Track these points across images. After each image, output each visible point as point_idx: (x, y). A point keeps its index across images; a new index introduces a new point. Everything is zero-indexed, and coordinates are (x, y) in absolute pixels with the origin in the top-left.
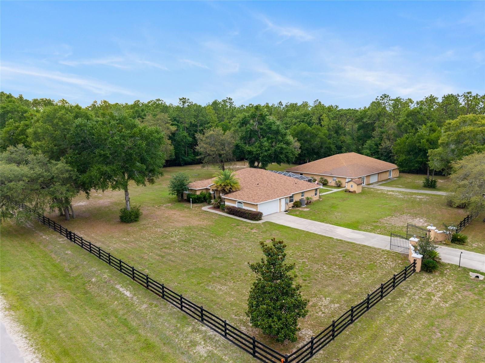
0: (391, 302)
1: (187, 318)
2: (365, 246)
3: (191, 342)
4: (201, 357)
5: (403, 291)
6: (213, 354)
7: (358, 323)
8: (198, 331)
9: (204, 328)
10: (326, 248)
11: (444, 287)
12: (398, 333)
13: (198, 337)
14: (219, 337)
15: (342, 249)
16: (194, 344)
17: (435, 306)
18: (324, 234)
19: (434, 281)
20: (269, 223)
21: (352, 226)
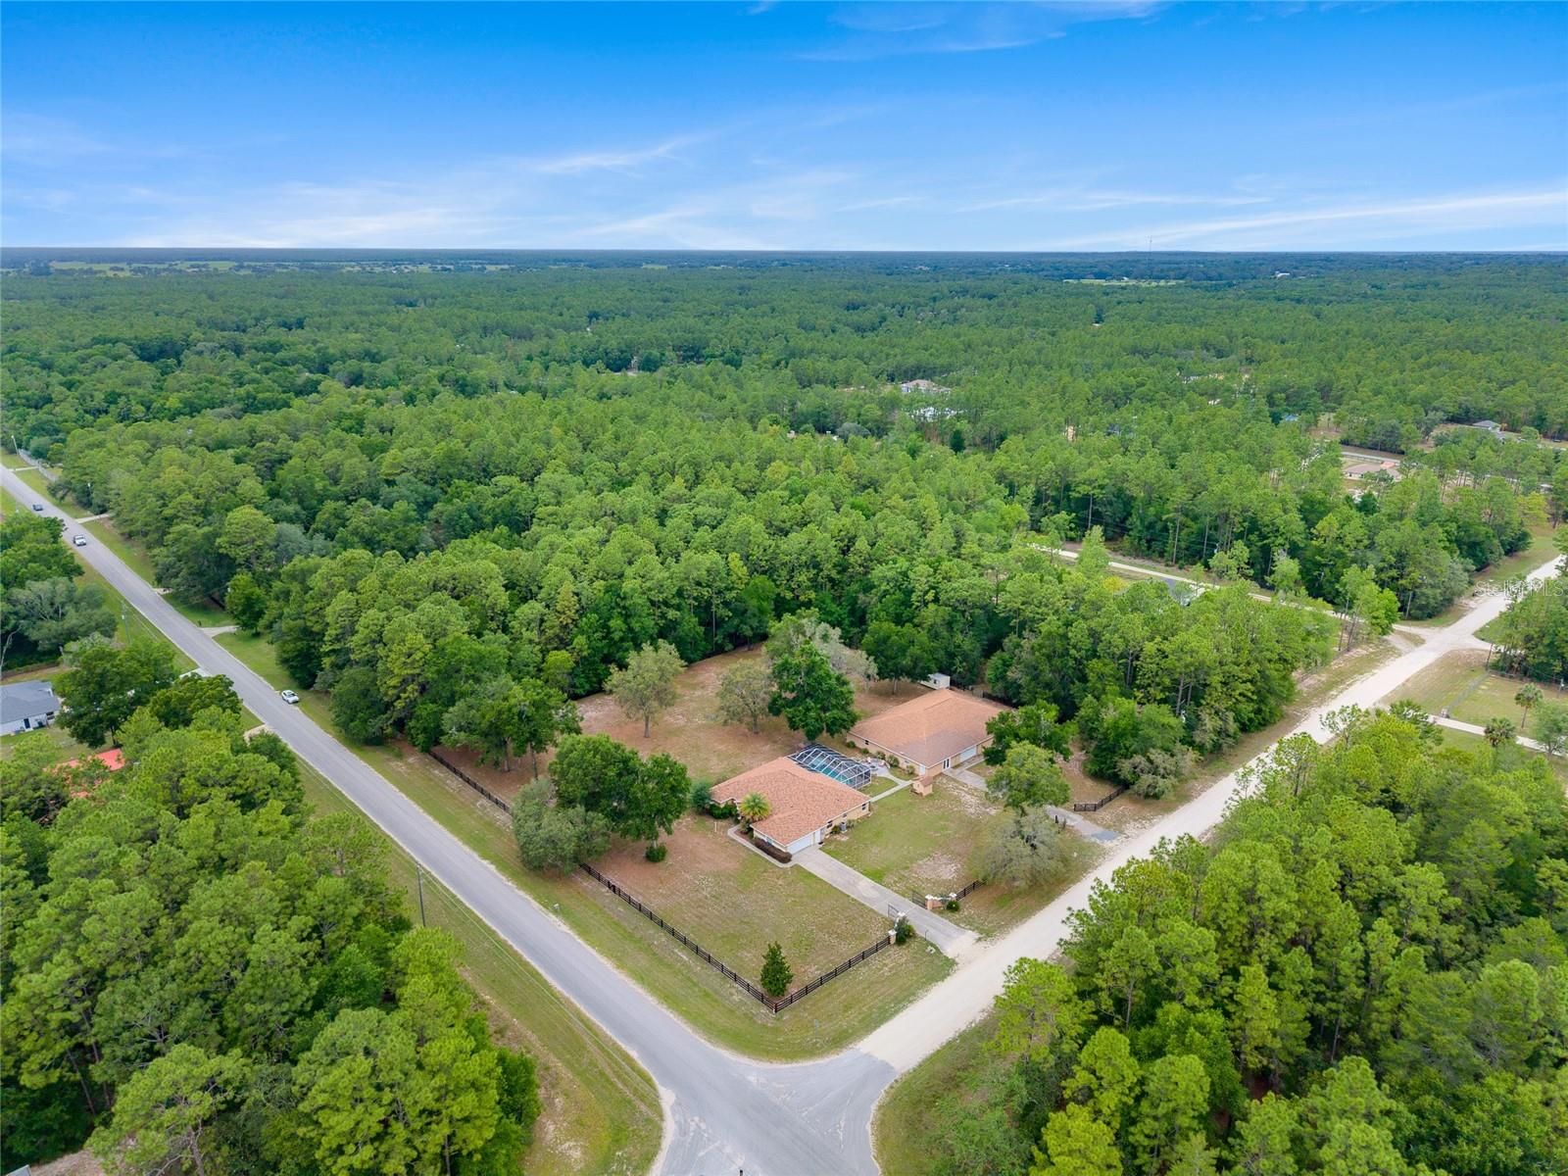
0: (855, 970)
1: (725, 978)
2: (871, 910)
3: (730, 993)
4: (736, 1001)
5: (869, 962)
6: (742, 1000)
7: (825, 985)
8: (733, 986)
9: (736, 985)
10: (837, 911)
11: (900, 959)
12: (844, 992)
13: (734, 991)
14: (744, 991)
16: (732, 994)
17: (881, 974)
18: (844, 890)
19: (897, 954)
20: (798, 868)
21: (877, 876)
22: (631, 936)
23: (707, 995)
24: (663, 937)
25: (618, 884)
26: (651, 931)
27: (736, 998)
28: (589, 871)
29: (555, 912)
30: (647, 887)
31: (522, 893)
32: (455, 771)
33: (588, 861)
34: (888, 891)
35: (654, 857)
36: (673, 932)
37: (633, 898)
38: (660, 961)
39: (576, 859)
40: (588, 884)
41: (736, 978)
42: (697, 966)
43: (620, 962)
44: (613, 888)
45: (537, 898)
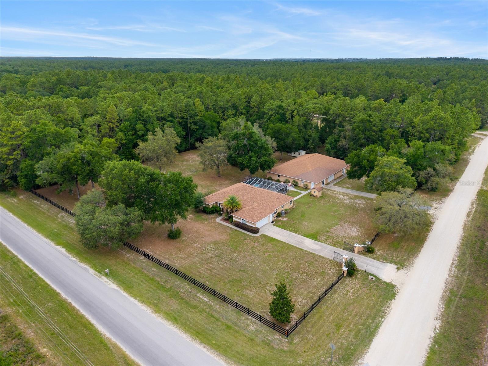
0: (330, 297)
1: (240, 313)
2: (320, 256)
3: (246, 324)
4: (253, 331)
5: (336, 290)
6: (257, 329)
7: (314, 311)
8: (248, 319)
9: (250, 317)
10: (299, 259)
11: (355, 286)
12: (330, 314)
13: (249, 322)
14: (257, 322)
15: (308, 259)
16: (248, 325)
17: (348, 298)
18: (298, 246)
19: (352, 282)
20: (264, 236)
21: (314, 237)
22: (163, 287)
23: (228, 327)
24: (186, 287)
25: (151, 253)
26: (178, 282)
27: (252, 328)
28: (131, 247)
29: (107, 275)
30: (171, 254)
31: (83, 265)
32: (47, 200)
33: (130, 240)
34: (325, 245)
35: (174, 236)
36: (194, 282)
37: (163, 261)
38: (187, 303)
39: (120, 239)
40: (131, 255)
41: (248, 312)
42: (217, 305)
43: (157, 307)
44: (148, 256)
45: (94, 267)
